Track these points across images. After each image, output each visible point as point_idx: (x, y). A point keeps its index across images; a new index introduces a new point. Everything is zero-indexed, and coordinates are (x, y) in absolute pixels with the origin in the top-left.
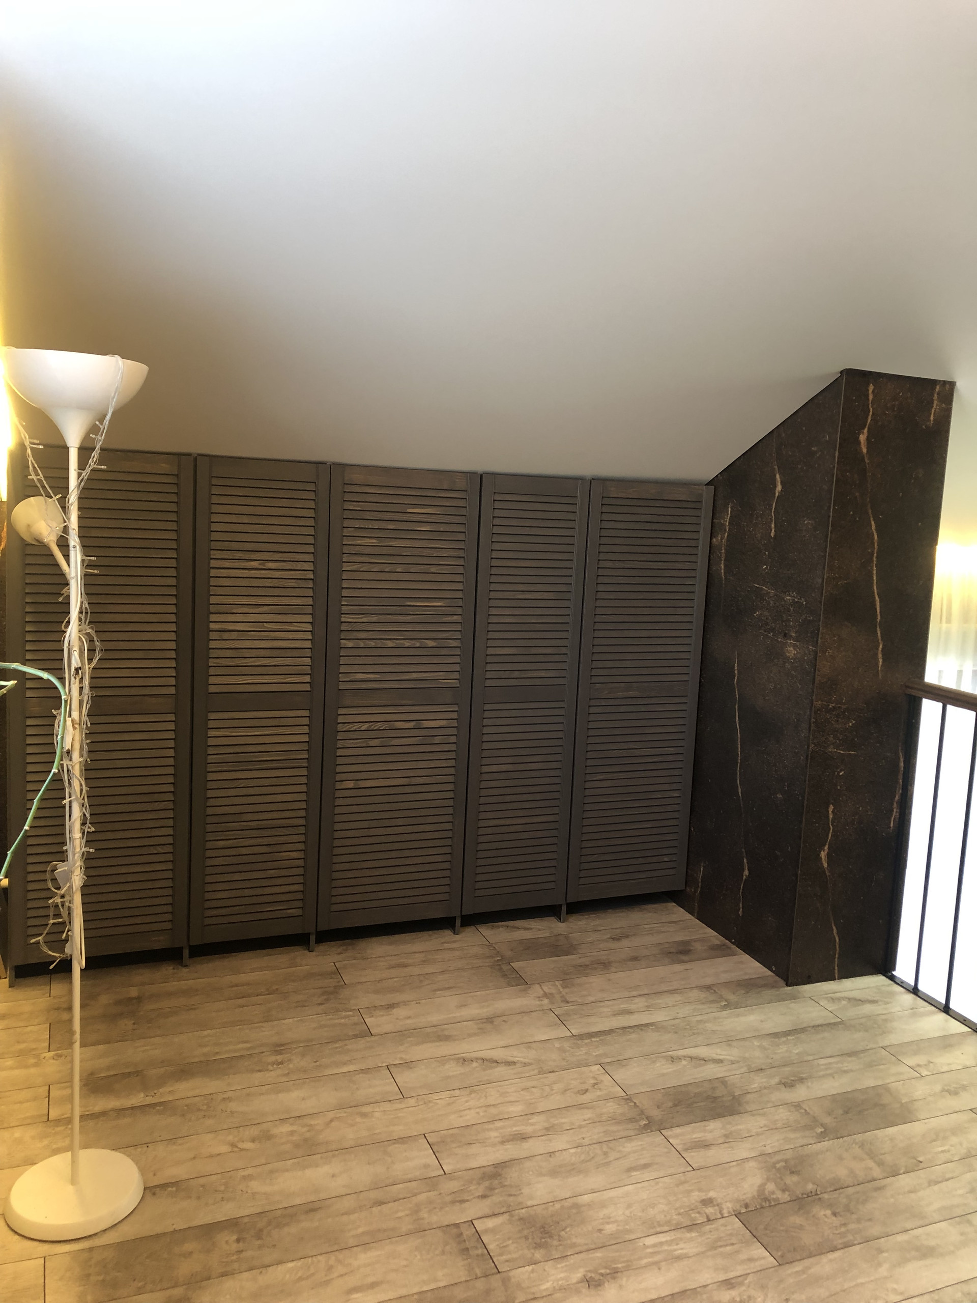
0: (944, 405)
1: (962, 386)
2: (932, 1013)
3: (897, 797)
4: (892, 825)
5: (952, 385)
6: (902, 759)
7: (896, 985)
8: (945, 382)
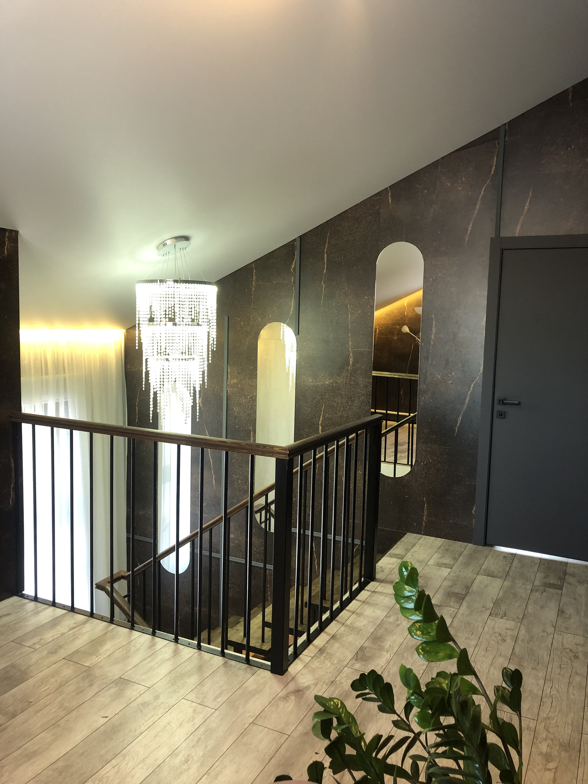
0: (12, 245)
1: (23, 233)
2: (45, 609)
3: (12, 485)
4: (11, 503)
5: (17, 232)
6: (12, 462)
7: (25, 600)
8: (11, 231)
